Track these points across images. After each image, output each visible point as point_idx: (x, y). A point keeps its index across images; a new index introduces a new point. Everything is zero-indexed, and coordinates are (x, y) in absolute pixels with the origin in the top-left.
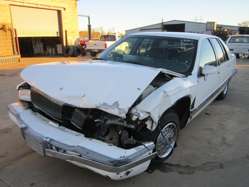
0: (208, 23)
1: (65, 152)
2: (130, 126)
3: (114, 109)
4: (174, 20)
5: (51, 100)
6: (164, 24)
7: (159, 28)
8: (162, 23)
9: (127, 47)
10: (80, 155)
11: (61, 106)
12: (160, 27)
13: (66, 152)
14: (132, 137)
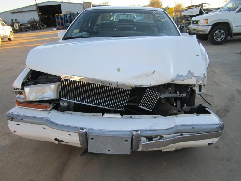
0: (84, 2)
1: (161, 137)
2: (182, 95)
3: (191, 79)
4: (49, 1)
5: (113, 86)
6: (38, 5)
7: (33, 10)
8: (36, 4)
9: (11, 31)
10: (181, 134)
11: (129, 90)
12: (35, 9)
13: (163, 137)
14: (185, 105)
